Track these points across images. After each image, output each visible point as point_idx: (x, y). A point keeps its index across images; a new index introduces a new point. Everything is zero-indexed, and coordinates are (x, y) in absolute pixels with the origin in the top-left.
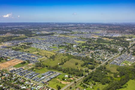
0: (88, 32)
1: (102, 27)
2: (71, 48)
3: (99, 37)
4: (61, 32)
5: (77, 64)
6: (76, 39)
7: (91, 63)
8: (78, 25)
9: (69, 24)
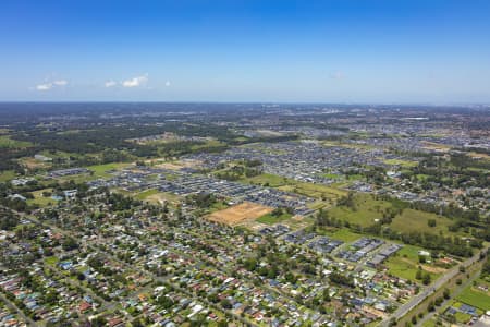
0: (404, 134)
1: (442, 119)
2: (384, 181)
3: (452, 149)
4: (317, 133)
5: (432, 224)
6: (380, 155)
7: (475, 223)
8: (354, 111)
9: (321, 107)
